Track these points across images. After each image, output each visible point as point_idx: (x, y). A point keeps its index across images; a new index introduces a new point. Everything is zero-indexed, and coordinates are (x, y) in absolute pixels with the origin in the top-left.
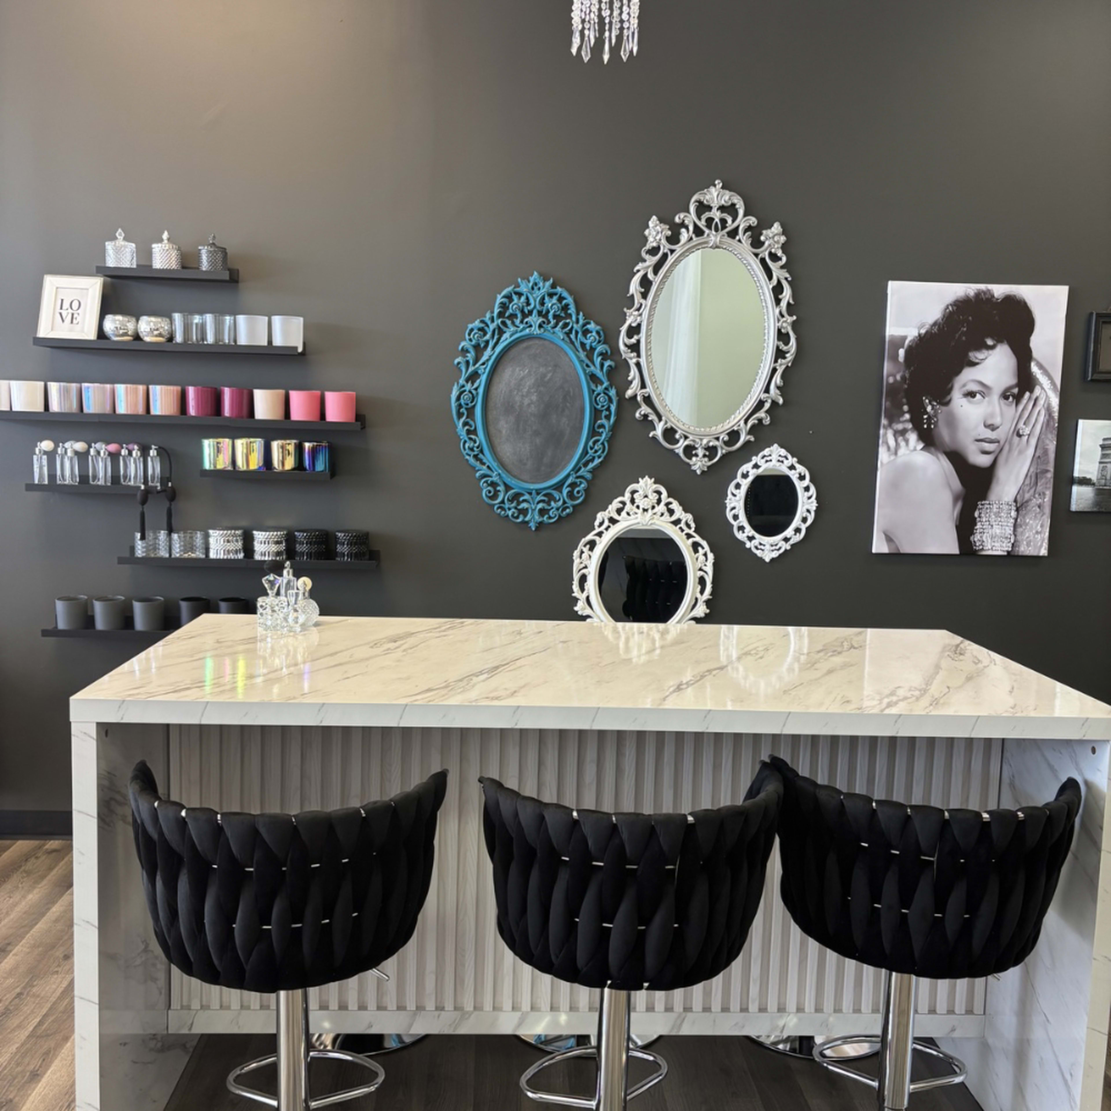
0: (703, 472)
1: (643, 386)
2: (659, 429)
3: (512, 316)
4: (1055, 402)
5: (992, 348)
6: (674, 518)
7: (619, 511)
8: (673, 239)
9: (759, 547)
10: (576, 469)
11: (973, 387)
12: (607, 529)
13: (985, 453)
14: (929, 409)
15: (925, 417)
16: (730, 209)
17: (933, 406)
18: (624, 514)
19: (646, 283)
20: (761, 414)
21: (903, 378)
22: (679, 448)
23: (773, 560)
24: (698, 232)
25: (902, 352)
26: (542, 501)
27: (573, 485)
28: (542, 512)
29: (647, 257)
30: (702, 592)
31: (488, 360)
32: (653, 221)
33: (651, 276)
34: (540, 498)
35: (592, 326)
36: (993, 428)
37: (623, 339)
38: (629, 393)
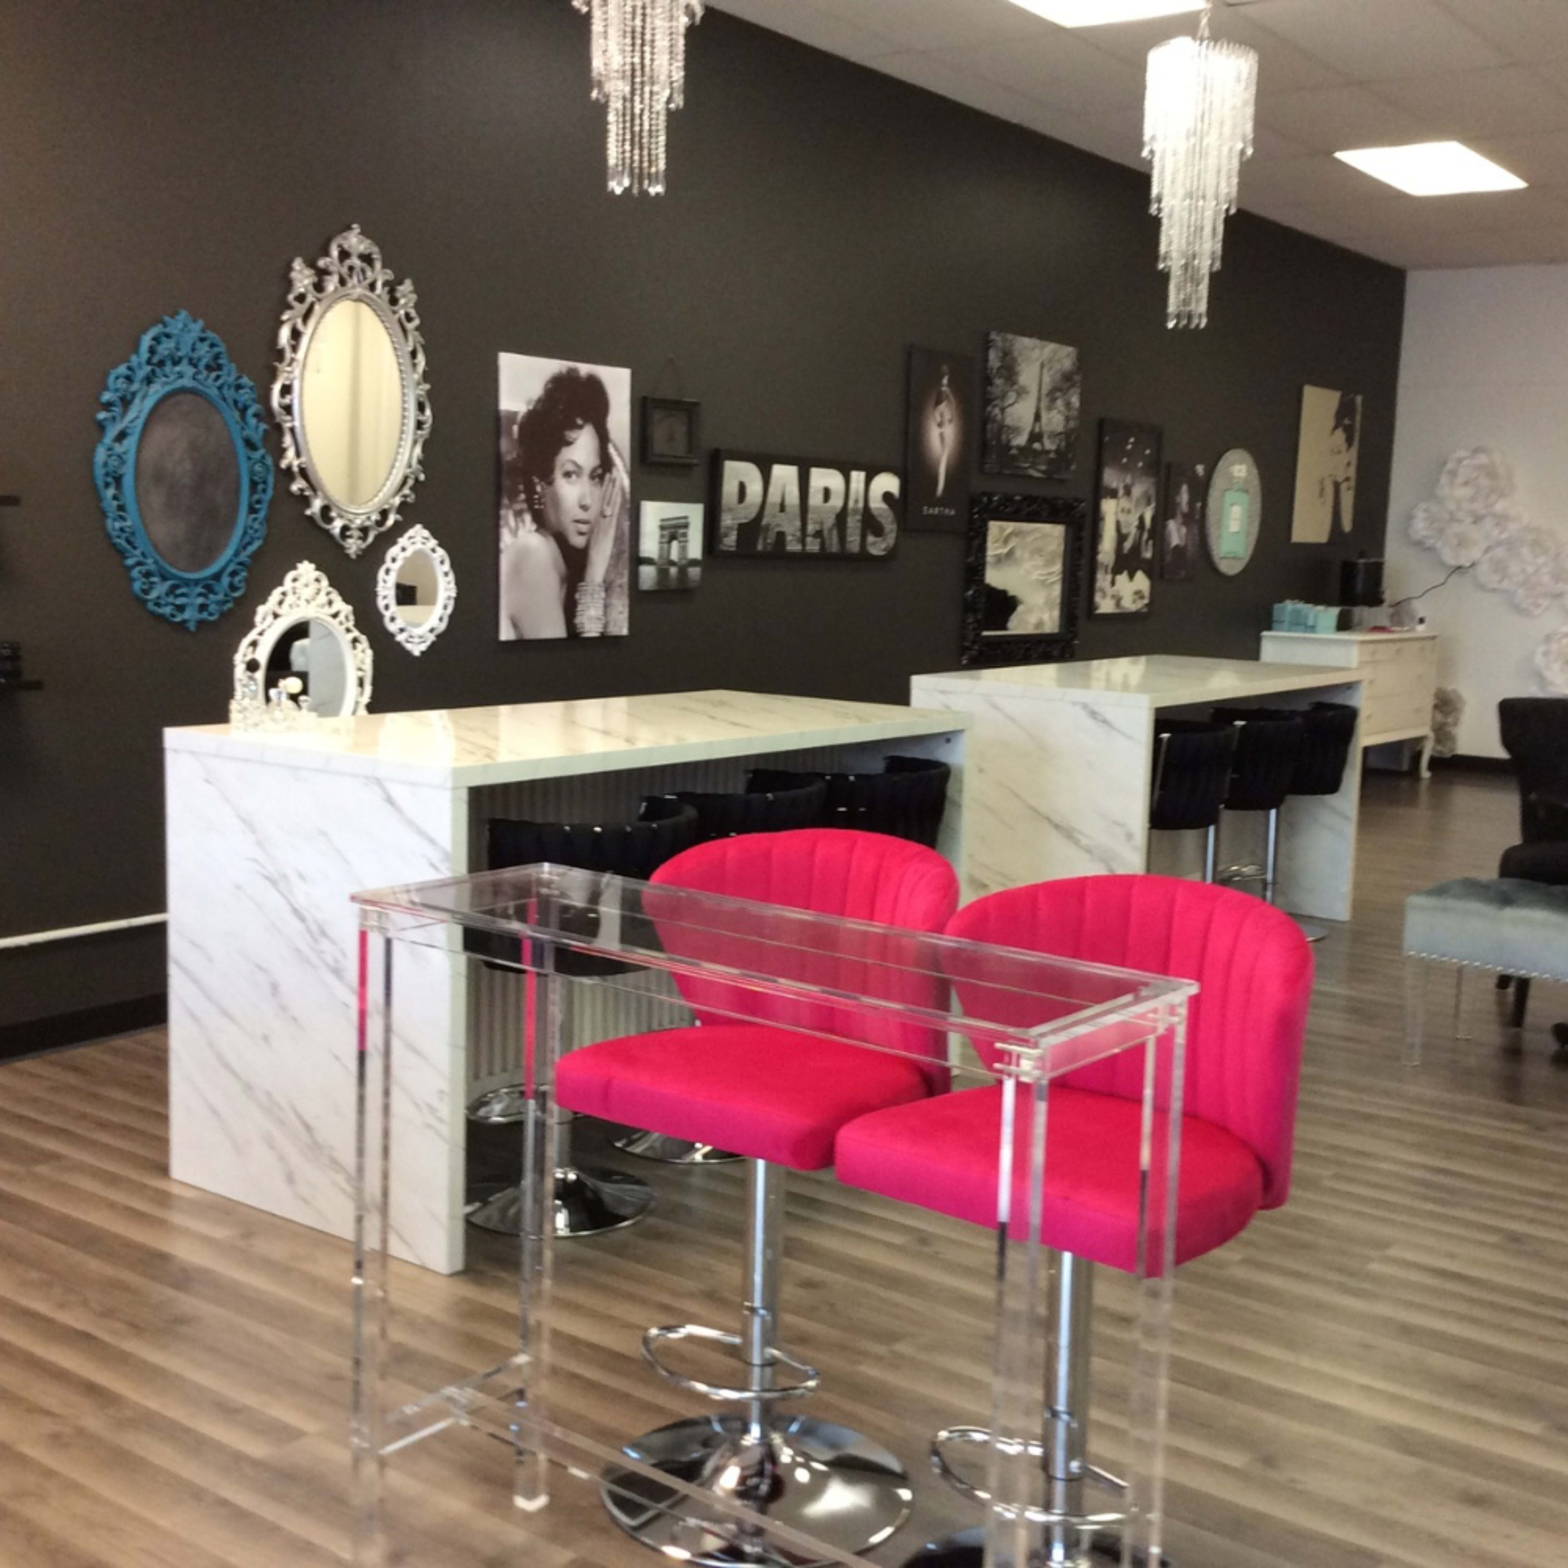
0: (358, 556)
1: (298, 454)
2: (317, 505)
3: (161, 364)
4: (626, 482)
5: (580, 427)
6: (333, 610)
7: (281, 603)
8: (319, 287)
9: (411, 640)
10: (237, 554)
11: (570, 467)
12: (269, 627)
13: (581, 534)
14: (539, 489)
15: (536, 497)
16: (367, 259)
17: (542, 486)
18: (285, 605)
19: (296, 335)
20: (406, 491)
21: (518, 455)
22: (336, 526)
23: (423, 653)
24: (342, 282)
25: (515, 428)
26: (200, 595)
27: (234, 574)
28: (203, 608)
29: (296, 304)
30: (362, 694)
31: (137, 417)
32: (298, 264)
33: (300, 326)
34: (199, 590)
35: (245, 380)
36: (584, 508)
37: (276, 399)
38: (284, 464)
